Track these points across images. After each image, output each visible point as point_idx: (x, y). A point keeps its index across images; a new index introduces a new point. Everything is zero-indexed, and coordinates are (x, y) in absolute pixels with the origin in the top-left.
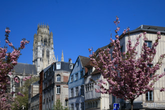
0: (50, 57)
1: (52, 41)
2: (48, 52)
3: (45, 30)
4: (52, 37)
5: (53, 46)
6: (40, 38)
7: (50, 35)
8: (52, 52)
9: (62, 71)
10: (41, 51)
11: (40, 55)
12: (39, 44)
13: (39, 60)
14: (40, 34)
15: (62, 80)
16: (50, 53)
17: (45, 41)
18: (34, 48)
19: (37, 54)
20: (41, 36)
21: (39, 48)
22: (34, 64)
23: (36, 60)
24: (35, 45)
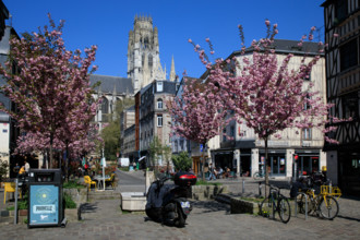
0: (154, 65)
1: (156, 41)
2: (151, 58)
3: (146, 24)
4: (156, 35)
5: (158, 49)
6: (138, 37)
7: (153, 32)
8: (156, 59)
9: (165, 94)
10: (140, 57)
11: (138, 63)
12: (137, 45)
13: (136, 70)
14: (137, 31)
15: (165, 107)
16: (154, 60)
17: (146, 41)
18: (128, 53)
19: (133, 62)
20: (140, 34)
21: (136, 52)
22: (129, 76)
23: (132, 71)
24: (131, 47)
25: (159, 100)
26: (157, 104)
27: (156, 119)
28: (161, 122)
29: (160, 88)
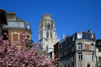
0: (53, 37)
1: (54, 26)
2: (51, 34)
3: (49, 18)
4: (54, 23)
5: (55, 29)
6: (44, 24)
7: (52, 22)
10: (46, 34)
11: (45, 36)
12: (44, 28)
13: (44, 40)
14: (44, 21)
15: (84, 48)
16: (53, 34)
17: (49, 26)
18: (39, 32)
19: (42, 35)
20: (45, 22)
21: (44, 31)
22: (39, 43)
23: (41, 40)
25: (79, 44)
26: (77, 47)
27: (77, 55)
28: (81, 57)
29: (79, 36)
